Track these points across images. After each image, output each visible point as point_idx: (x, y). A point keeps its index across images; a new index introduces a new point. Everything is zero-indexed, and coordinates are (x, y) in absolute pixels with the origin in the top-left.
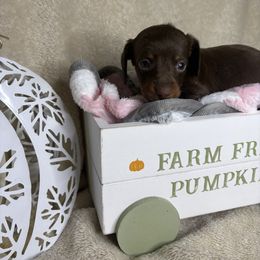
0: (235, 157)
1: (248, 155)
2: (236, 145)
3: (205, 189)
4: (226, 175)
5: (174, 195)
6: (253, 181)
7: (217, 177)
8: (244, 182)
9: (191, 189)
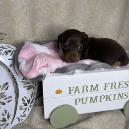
0: (105, 89)
1: (111, 88)
2: (106, 84)
3: (91, 102)
4: (101, 97)
5: (76, 104)
6: (114, 99)
7: (96, 97)
8: (110, 100)
9: (84, 102)
